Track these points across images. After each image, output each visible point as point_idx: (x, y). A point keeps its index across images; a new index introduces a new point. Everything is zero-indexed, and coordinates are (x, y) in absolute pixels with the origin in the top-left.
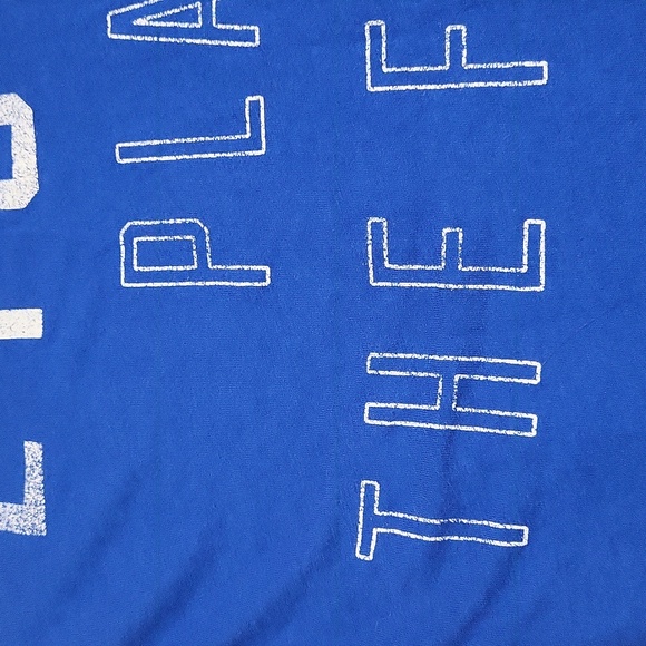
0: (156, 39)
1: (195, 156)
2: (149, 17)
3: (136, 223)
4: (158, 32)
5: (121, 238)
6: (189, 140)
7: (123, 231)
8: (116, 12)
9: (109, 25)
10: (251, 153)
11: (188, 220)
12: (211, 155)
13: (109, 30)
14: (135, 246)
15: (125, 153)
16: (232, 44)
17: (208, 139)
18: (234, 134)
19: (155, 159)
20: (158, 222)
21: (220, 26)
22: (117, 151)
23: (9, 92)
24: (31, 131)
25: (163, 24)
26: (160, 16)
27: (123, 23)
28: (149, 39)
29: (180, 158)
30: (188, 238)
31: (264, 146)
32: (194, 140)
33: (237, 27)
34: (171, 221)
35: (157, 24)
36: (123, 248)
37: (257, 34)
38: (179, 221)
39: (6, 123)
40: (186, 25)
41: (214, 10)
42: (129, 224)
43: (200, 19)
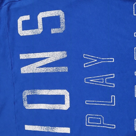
0: (94, 84)
1: (101, 104)
2: (93, 80)
3: (89, 115)
4: (95, 83)
5: (86, 117)
6: (100, 101)
7: (86, 116)
8: (87, 78)
9: (85, 80)
10: (112, 105)
11: (100, 115)
12: (104, 105)
13: (85, 81)
14: (89, 119)
15: (87, 102)
16: (109, 86)
17: (104, 102)
18: (109, 102)
19: (93, 104)
20: (93, 115)
21: (107, 83)
22: (86, 102)
23: (65, 89)
24: (69, 96)
25: (96, 81)
28: (93, 84)
29: (98, 104)
30: (99, 118)
31: (115, 104)
32: (101, 102)
33: (110, 84)
34: (96, 115)
35: (94, 81)
36: (86, 119)
37: (114, 85)
38: (98, 115)
39: (64, 94)
40: (100, 82)
41: (106, 80)
42: (88, 115)
43: (103, 81)
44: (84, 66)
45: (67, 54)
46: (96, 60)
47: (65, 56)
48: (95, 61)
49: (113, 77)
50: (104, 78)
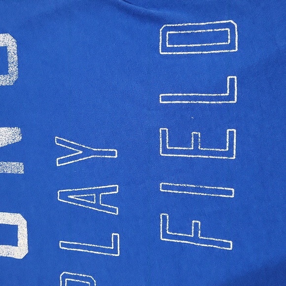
0: (77, 204)
1: (91, 252)
2: (75, 196)
3: (67, 273)
4: (78, 202)
5: (61, 278)
6: (89, 245)
7: (61, 275)
8: (62, 191)
9: (59, 195)
10: (113, 255)
11: (88, 276)
12: (98, 253)
13: (58, 197)
14: (66, 282)
15: (63, 245)
16: (107, 212)
17: (96, 246)
18: (107, 246)
19: (75, 250)
20: (75, 274)
21: (102, 205)
22: (60, 244)
23: (17, 213)
24: (26, 229)
25: (80, 199)
26: (79, 196)
27: (64, 196)
28: (75, 204)
29: (85, 251)
30: (88, 283)
31: (119, 253)
32: (91, 245)
33: (109, 206)
34: (81, 275)
35: (78, 199)
36: (61, 282)
37: (117, 210)
38: (84, 276)
39: (16, 224)
40: (89, 202)
41: (100, 198)
42: (64, 273)
43: (95, 200)
44: (57, 162)
45: (23, 133)
46: (81, 152)
47: (19, 138)
48: (78, 153)
49: (115, 192)
50: (98, 192)
